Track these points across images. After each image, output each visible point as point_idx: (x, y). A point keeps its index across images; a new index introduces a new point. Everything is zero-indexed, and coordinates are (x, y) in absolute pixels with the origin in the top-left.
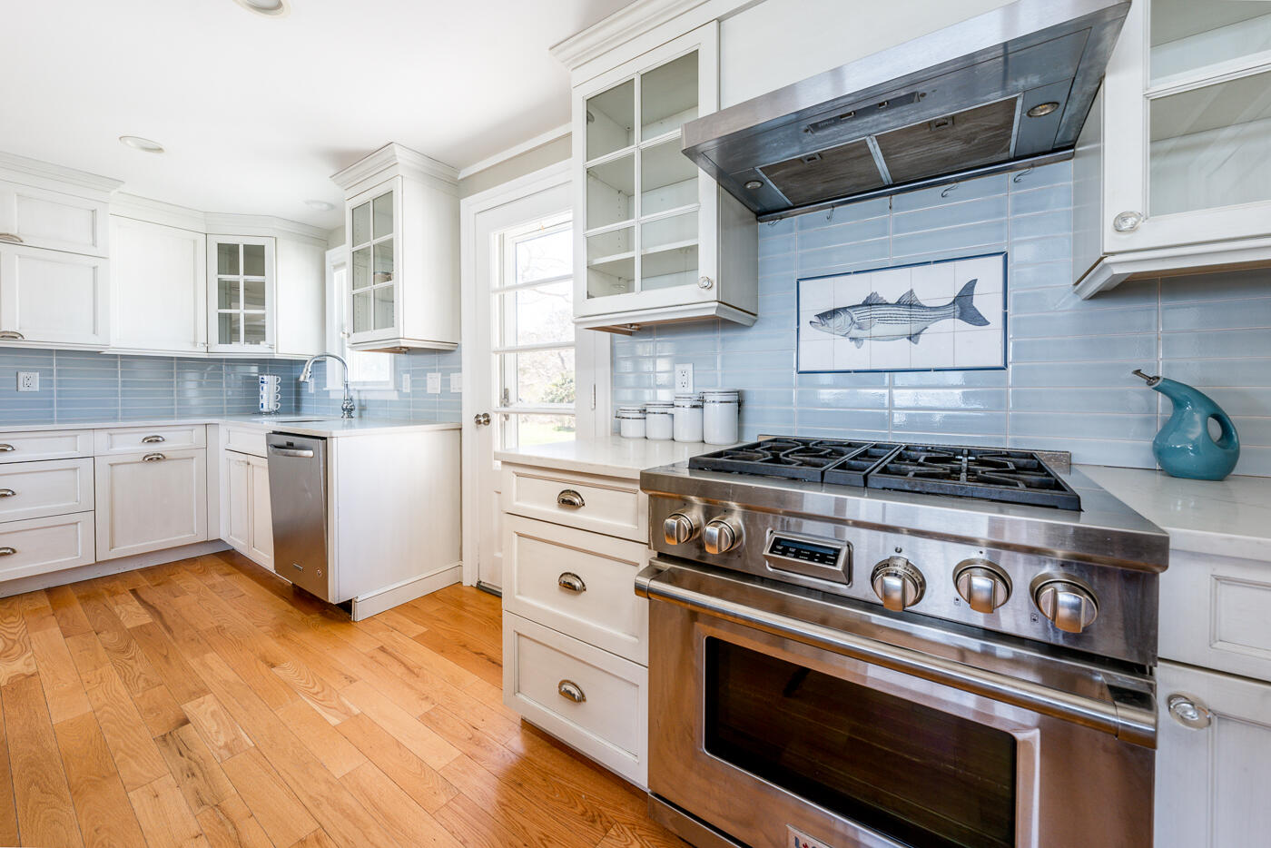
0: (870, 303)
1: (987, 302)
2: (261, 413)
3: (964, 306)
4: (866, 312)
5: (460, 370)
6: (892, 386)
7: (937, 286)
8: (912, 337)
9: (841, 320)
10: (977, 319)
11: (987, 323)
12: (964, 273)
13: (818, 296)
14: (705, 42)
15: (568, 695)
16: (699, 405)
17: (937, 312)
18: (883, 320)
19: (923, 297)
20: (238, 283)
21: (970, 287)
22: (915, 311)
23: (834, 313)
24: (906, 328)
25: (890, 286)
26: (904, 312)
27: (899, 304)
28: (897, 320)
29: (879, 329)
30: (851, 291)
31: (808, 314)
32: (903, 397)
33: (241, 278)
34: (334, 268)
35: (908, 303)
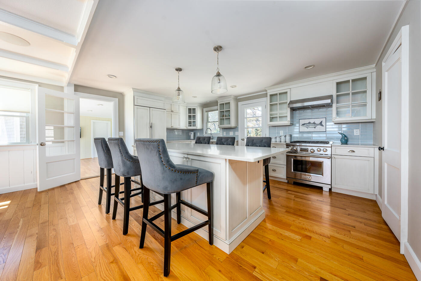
0: (309, 123)
1: (323, 124)
2: (191, 139)
3: (321, 124)
4: (309, 124)
5: (238, 131)
6: (312, 134)
7: (318, 121)
8: (315, 128)
9: (305, 125)
10: (322, 126)
11: (323, 126)
12: (321, 120)
13: (302, 122)
14: (288, 91)
15: (273, 170)
16: (285, 136)
17: (318, 125)
18: (311, 125)
19: (316, 122)
21: (322, 122)
22: (315, 124)
23: (304, 124)
24: (314, 126)
25: (312, 121)
26: (314, 124)
27: (313, 123)
28: (313, 125)
29: (310, 126)
30: (307, 121)
32: (314, 135)
33: (192, 114)
34: (206, 112)
35: (314, 123)
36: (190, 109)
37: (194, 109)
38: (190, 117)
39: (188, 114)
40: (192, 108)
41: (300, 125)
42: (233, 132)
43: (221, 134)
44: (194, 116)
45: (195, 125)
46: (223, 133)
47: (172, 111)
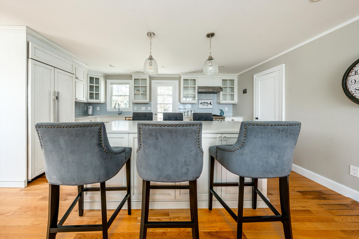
0: (204, 102)
1: (212, 103)
2: (89, 115)
3: (210, 104)
7: (209, 102)
8: (207, 106)
9: (202, 104)
10: (211, 105)
14: (196, 79)
16: (191, 111)
20: (94, 86)
24: (207, 105)
29: (205, 105)
31: (200, 103)
33: (94, 85)
34: (111, 84)
35: (207, 103)
36: (91, 79)
37: (97, 79)
38: (91, 87)
39: (89, 84)
40: (95, 77)
41: (199, 104)
42: (145, 107)
43: (131, 108)
44: (97, 87)
45: (97, 98)
46: (133, 108)
47: (76, 77)
